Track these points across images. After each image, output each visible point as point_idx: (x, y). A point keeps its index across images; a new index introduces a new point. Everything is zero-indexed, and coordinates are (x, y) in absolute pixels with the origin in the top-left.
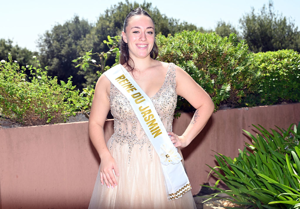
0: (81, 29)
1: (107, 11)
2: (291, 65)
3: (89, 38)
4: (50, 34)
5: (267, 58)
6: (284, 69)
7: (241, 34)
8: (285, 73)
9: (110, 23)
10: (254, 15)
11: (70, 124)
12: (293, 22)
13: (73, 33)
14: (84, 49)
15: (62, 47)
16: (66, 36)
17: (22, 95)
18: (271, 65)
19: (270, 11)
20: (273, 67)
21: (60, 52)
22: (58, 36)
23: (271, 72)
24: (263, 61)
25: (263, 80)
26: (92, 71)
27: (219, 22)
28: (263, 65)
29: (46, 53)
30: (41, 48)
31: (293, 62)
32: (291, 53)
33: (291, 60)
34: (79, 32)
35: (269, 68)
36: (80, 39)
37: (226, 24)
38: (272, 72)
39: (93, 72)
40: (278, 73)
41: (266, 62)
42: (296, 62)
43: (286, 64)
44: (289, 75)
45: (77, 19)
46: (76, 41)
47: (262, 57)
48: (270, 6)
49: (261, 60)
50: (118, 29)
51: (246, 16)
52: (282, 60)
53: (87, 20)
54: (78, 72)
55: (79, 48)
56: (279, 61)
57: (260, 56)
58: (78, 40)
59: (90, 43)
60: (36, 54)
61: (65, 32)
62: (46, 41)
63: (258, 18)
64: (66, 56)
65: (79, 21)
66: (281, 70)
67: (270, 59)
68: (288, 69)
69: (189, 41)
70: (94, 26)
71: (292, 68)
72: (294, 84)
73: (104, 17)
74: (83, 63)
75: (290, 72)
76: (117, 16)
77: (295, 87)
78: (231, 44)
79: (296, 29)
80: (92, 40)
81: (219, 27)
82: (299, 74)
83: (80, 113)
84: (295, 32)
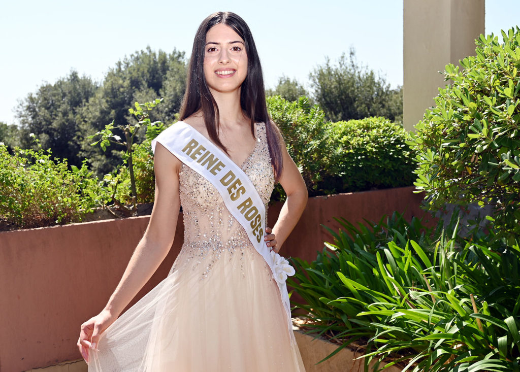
0: (80, 90)
1: (119, 64)
2: (382, 138)
3: (93, 103)
4: (35, 98)
5: (350, 128)
6: (372, 144)
7: (313, 96)
8: (374, 149)
9: (124, 82)
10: (329, 68)
12: (384, 77)
13: (69, 97)
14: (86, 119)
15: (54, 116)
16: (59, 101)
18: (356, 138)
19: (352, 62)
20: (357, 141)
21: (50, 124)
22: (46, 102)
23: (355, 148)
24: (344, 134)
25: (346, 159)
26: (98, 152)
27: (281, 79)
28: (345, 138)
29: (29, 126)
30: (22, 118)
31: (385, 133)
32: (381, 122)
33: (381, 131)
34: (79, 94)
35: (353, 142)
36: (81, 104)
37: (291, 81)
38: (357, 147)
40: (365, 149)
41: (348, 134)
42: (388, 133)
43: (376, 136)
44: (379, 151)
45: (74, 77)
46: (74, 108)
47: (343, 127)
48: (352, 56)
49: (341, 132)
50: (137, 89)
51: (317, 69)
52: (370, 132)
54: (78, 153)
55: (78, 118)
56: (365, 133)
57: (340, 126)
58: (78, 107)
59: (95, 110)
60: (14, 127)
61: (58, 94)
62: (29, 108)
63: (334, 72)
64: (59, 131)
65: (78, 78)
66: (369, 144)
67: (353, 130)
68: (378, 143)
70: (101, 85)
71: (383, 142)
72: (386, 163)
73: (115, 72)
74: (102, 140)
75: (381, 148)
76: (134, 70)
77: (387, 166)
78: (302, 110)
79: (388, 87)
80: (99, 107)
81: (281, 85)
82: (393, 149)
83: (100, 210)
84: (387, 91)
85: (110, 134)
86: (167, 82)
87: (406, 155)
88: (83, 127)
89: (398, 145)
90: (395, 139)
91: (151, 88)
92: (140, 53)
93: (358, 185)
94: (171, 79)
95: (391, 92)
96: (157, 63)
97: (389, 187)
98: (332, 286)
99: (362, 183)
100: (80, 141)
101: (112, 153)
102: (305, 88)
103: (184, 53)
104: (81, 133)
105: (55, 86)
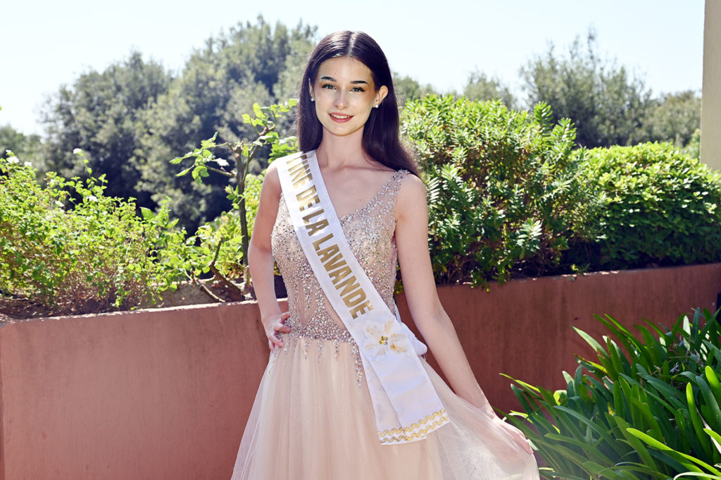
0: (146, 83)
1: (210, 42)
2: (669, 179)
3: (164, 105)
4: (70, 92)
5: (615, 160)
6: (653, 188)
8: (655, 197)
9: (216, 71)
10: (552, 60)
11: (171, 311)
13: (126, 91)
14: (152, 131)
15: (100, 123)
16: (109, 98)
17: (58, 242)
18: (624, 177)
19: (591, 51)
20: (628, 182)
21: (94, 135)
22: (88, 99)
23: (624, 195)
24: (605, 169)
25: (607, 212)
26: (171, 183)
27: (473, 74)
28: (606, 177)
29: (59, 137)
30: (48, 125)
31: (673, 170)
32: (666, 151)
33: (668, 167)
34: (142, 89)
35: (621, 184)
36: (144, 105)
37: (488, 80)
38: (626, 193)
39: (173, 185)
40: (641, 197)
41: (612, 170)
42: (680, 171)
43: (658, 175)
44: (664, 201)
45: (136, 61)
46: (134, 111)
47: (602, 158)
48: (591, 41)
49: (599, 166)
50: (236, 84)
51: (534, 60)
52: (650, 167)
53: (161, 63)
54: (136, 184)
55: (139, 127)
56: (641, 170)
57: (598, 156)
58: (140, 109)
59: (169, 117)
60: (35, 139)
61: (109, 87)
62: (60, 108)
63: (561, 66)
64: (108, 146)
65: (142, 62)
66: (647, 189)
67: (620, 164)
68: (663, 187)
69: (444, 119)
70: (178, 76)
71: (671, 186)
72: (675, 222)
73: (202, 54)
74: (195, 167)
75: (668, 195)
76: (234, 52)
77: (678, 228)
78: (539, 127)
79: (648, 95)
80: (173, 110)
81: (472, 85)
82: (688, 199)
83: (187, 286)
84: (646, 101)
85: (210, 157)
86: (286, 73)
87: (711, 209)
88: (146, 142)
89: (696, 191)
90: (690, 182)
91: (260, 82)
92: (245, 26)
93: (627, 259)
94: (294, 69)
95: (652, 101)
96: (273, 43)
97: (680, 262)
98: (601, 439)
99: (634, 254)
100: (140, 164)
101: (192, 187)
102: (511, 92)
103: (316, 28)
104: (144, 151)
105: (105, 74)
